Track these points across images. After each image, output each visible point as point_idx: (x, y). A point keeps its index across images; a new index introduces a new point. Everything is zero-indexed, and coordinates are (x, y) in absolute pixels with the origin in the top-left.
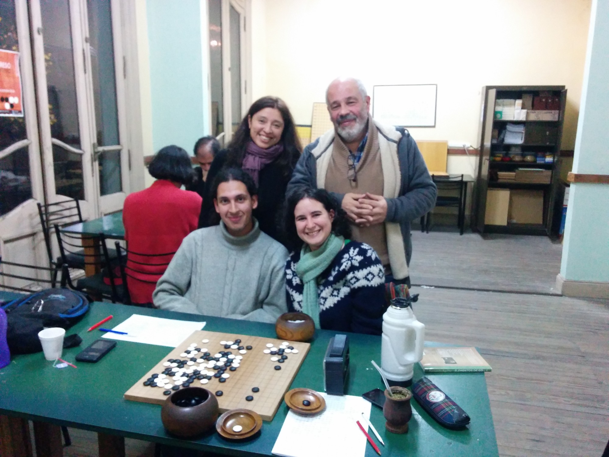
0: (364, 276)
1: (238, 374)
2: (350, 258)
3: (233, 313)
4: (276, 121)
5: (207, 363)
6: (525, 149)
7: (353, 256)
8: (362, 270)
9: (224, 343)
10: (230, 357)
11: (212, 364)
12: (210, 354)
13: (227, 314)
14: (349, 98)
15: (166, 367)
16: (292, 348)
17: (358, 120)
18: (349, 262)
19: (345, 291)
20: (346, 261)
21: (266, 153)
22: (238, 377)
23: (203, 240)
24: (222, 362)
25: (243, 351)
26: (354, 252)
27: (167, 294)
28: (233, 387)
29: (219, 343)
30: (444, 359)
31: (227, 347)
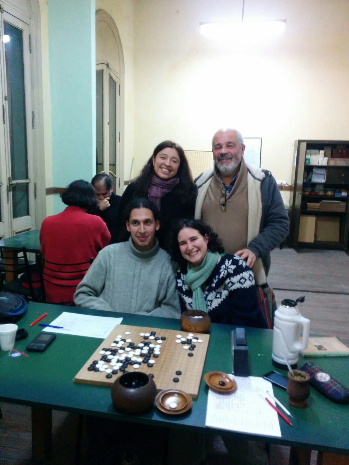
0: (238, 281)
1: (161, 359)
2: (226, 268)
3: (139, 310)
4: (174, 158)
5: (135, 352)
6: (326, 186)
7: (228, 266)
8: (236, 276)
9: (142, 334)
10: (152, 346)
11: (138, 352)
12: (134, 344)
13: (136, 311)
14: (230, 143)
15: (102, 354)
16: (197, 339)
17: (233, 159)
18: (226, 271)
19: (225, 293)
20: (224, 270)
21: (167, 184)
22: (162, 363)
23: (115, 252)
24: (145, 350)
25: (160, 341)
26: (228, 263)
27: (85, 295)
28: (160, 371)
29: (138, 335)
30: (316, 346)
31: (146, 338)
